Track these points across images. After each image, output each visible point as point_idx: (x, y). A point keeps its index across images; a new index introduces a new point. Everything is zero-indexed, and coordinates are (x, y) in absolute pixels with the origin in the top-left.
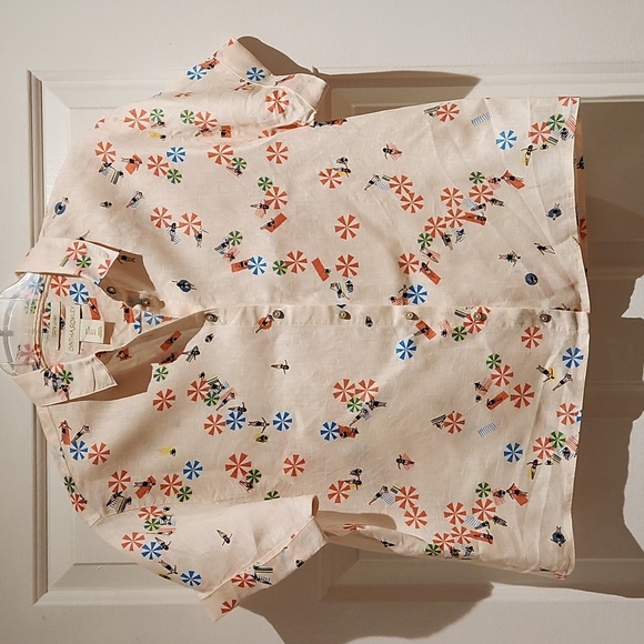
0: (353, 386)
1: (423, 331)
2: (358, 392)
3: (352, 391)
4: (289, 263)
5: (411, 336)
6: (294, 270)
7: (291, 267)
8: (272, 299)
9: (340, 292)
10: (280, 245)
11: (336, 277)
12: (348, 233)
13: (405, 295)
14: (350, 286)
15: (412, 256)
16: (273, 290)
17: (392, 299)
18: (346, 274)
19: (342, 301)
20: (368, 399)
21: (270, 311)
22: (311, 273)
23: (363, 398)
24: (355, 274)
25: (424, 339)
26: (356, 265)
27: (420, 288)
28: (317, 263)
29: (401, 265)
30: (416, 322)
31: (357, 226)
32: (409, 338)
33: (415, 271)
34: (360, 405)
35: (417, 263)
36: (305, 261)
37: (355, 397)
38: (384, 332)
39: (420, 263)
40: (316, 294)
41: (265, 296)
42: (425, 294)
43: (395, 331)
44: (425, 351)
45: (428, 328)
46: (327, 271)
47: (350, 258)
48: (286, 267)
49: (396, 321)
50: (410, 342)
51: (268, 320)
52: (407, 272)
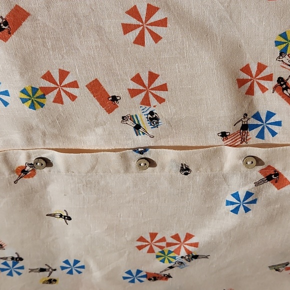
0: (163, 240)
1: (269, 178)
2: (169, 245)
3: (163, 244)
4: (46, 91)
5: (250, 187)
6: (58, 100)
7: (51, 96)
8: (29, 141)
9: (138, 127)
10: (26, 63)
11: (130, 106)
12: (147, 36)
13: (245, 127)
14: (154, 119)
15: (261, 67)
16: (28, 130)
17: (224, 135)
18: (146, 102)
19: (142, 141)
20: (183, 253)
21: (29, 157)
22: (87, 101)
23: (177, 251)
24: (161, 100)
25: (270, 189)
26: (164, 88)
27: (270, 115)
28: (95, 87)
29: (241, 82)
30: (260, 168)
31: (163, 23)
32: (246, 189)
33: (264, 89)
34: (174, 258)
35: (269, 78)
36: (74, 85)
37: (166, 250)
38: (209, 181)
39: (275, 78)
40: (99, 130)
41: (17, 138)
42: (279, 124)
43: (225, 178)
44: (269, 203)
45: (277, 174)
46: (114, 99)
47: (153, 77)
48: (43, 97)
49: (227, 166)
50: (249, 194)
51: (28, 168)
52: (250, 92)
